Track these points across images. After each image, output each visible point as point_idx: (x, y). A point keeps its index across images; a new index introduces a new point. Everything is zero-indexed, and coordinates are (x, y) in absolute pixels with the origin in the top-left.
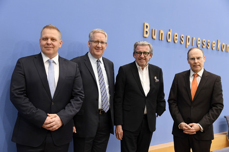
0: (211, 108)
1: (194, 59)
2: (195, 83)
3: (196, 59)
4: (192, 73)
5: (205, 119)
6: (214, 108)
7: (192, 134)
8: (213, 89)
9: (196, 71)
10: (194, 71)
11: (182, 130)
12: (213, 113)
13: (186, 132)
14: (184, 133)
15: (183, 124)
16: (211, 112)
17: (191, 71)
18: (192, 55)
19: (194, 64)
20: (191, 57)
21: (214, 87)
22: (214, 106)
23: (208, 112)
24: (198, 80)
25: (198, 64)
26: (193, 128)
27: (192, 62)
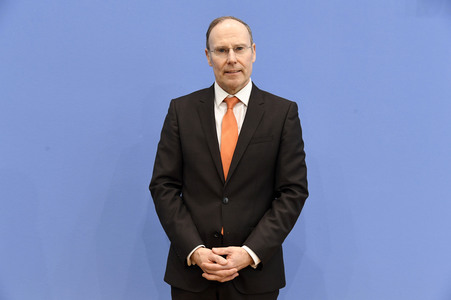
0: (276, 194)
1: (224, 50)
2: (229, 121)
3: (231, 51)
4: (220, 95)
5: (265, 227)
6: (284, 196)
7: (228, 279)
8: (281, 141)
9: (231, 89)
10: (226, 88)
11: (197, 269)
12: (284, 211)
13: (211, 277)
14: (205, 279)
15: (202, 254)
16: (277, 209)
17: (218, 89)
18: (220, 37)
19: (226, 68)
20: (218, 44)
21: (282, 133)
22: (285, 191)
23: (269, 207)
24: (240, 113)
25: (238, 66)
26: (229, 262)
27: (221, 59)
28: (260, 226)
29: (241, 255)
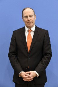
0: (43, 56)
1: (27, 17)
2: (29, 36)
3: (29, 17)
4: (27, 29)
5: (40, 66)
6: (45, 56)
7: (30, 80)
8: (44, 41)
9: (30, 27)
10: (28, 27)
11: (22, 78)
12: (45, 61)
13: (26, 80)
14: (24, 81)
15: (23, 74)
16: (43, 60)
17: (26, 28)
18: (25, 13)
19: (28, 22)
20: (25, 15)
21: (44, 39)
22: (45, 55)
23: (41, 60)
24: (32, 34)
25: (31, 21)
26: (30, 75)
27: (26, 19)
28: (39, 65)
29: (34, 73)
